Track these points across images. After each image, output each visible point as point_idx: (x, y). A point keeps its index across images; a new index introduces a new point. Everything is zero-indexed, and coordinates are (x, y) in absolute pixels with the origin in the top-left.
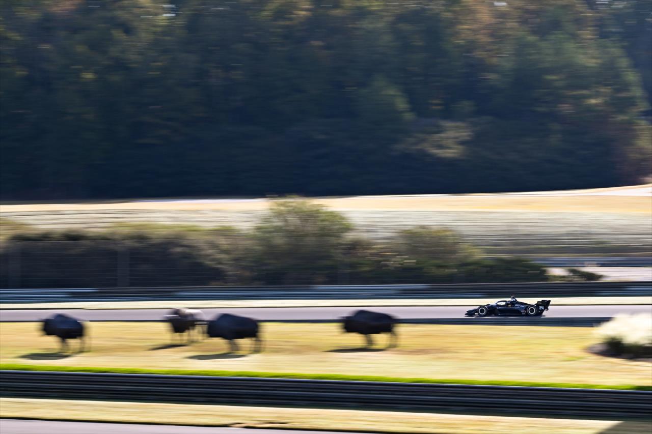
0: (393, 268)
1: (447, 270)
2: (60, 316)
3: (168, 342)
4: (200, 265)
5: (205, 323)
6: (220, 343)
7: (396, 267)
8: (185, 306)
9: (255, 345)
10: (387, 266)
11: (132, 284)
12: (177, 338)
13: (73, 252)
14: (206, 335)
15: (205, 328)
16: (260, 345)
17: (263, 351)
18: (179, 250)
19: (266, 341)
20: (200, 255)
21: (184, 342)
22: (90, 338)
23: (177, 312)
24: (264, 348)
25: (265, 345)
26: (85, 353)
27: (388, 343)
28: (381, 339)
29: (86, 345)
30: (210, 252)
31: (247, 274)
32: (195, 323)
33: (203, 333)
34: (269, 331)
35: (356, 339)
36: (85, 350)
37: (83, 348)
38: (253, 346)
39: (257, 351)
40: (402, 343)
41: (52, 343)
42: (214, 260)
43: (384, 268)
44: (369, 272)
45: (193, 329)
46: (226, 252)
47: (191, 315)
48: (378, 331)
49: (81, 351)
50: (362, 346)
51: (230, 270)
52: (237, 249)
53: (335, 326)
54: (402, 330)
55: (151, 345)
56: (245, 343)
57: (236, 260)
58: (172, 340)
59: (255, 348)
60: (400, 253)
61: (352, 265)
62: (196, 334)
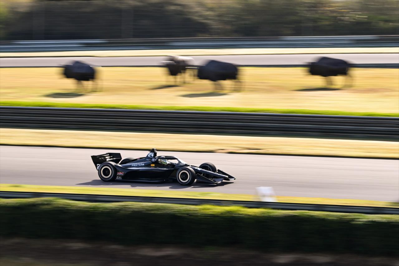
0: (349, 23)
1: (391, 24)
2: (77, 63)
3: (164, 83)
4: (189, 20)
5: (196, 68)
6: (207, 84)
7: (350, 22)
8: (179, 54)
9: (235, 85)
10: (343, 20)
11: (135, 36)
12: (171, 80)
13: (88, 10)
14: (196, 78)
15: (196, 72)
16: (241, 85)
17: (244, 90)
18: (173, 8)
19: (244, 82)
20: (190, 12)
21: (178, 83)
22: (102, 80)
23: (172, 59)
24: (244, 88)
25: (245, 85)
26: (98, 93)
27: (344, 83)
28: (339, 80)
29: (99, 86)
30: (198, 9)
31: (229, 27)
32: (186, 67)
33: (194, 76)
34: (247, 74)
35: (318, 81)
36: (98, 90)
37: (96, 88)
38: (233, 86)
39: (237, 90)
40: (357, 84)
41: (70, 84)
42: (201, 16)
43: (339, 22)
44: (330, 25)
45: (184, 73)
46: (211, 9)
47: (183, 61)
48: (335, 73)
49: (94, 91)
50: (322, 86)
51: (215, 25)
52: (220, 7)
53: (301, 70)
54: (356, 72)
55: (150, 86)
56: (227, 83)
57: (219, 16)
58: (167, 82)
59: (235, 88)
60: (354, 10)
61: (315, 20)
62: (188, 76)
